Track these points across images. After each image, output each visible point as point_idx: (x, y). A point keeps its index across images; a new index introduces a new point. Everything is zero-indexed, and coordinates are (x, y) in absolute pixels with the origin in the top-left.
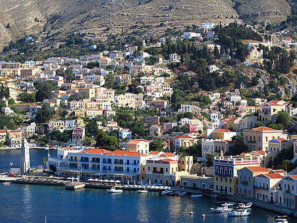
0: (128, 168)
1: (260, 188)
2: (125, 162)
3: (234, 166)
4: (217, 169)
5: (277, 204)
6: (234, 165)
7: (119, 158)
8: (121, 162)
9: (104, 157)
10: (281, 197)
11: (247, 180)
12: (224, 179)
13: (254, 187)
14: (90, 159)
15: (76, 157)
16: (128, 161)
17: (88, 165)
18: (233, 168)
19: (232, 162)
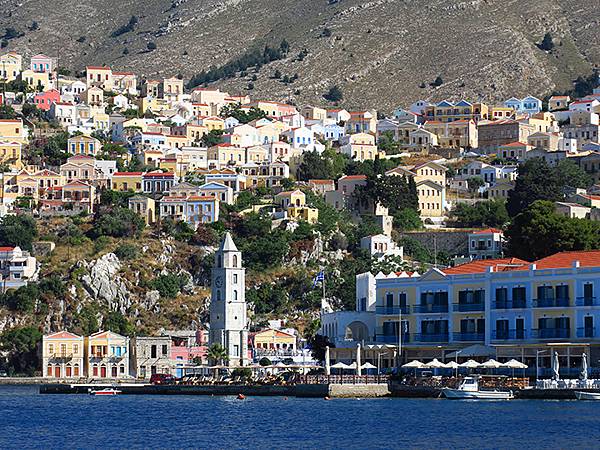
0: (589, 321)
2: (576, 293)
7: (555, 281)
8: (562, 295)
9: (500, 283)
14: (453, 299)
15: (403, 297)
16: (588, 288)
17: (447, 322)
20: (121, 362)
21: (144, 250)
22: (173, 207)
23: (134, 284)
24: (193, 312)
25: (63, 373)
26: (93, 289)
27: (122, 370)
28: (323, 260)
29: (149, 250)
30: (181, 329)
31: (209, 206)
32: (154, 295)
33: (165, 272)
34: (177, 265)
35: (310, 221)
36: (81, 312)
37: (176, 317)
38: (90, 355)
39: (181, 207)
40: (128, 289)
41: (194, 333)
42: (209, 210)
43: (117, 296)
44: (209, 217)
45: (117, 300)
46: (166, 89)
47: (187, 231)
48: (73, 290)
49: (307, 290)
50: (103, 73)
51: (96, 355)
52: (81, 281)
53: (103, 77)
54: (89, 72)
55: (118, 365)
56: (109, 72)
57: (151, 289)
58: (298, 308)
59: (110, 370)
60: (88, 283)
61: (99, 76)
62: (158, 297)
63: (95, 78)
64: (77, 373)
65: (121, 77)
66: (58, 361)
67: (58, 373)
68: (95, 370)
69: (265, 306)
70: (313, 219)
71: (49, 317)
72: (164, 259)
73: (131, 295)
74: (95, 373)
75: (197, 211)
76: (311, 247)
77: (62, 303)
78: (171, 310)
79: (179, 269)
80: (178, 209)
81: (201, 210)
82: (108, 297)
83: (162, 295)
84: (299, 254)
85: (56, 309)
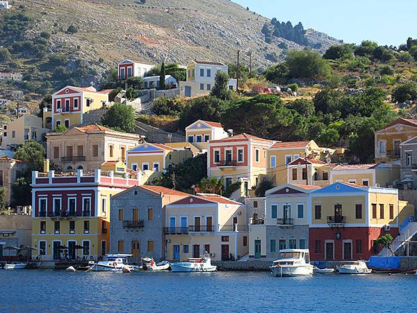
1: (184, 231)
3: (99, 188)
4: (43, 202)
5: (245, 259)
6: (97, 186)
10: (258, 242)
11: (143, 216)
12: (65, 225)
13: (165, 232)
18: (93, 194)
19: (92, 180)
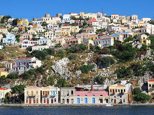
20: (55, 98)
21: (81, 56)
22: (97, 42)
23: (72, 68)
24: (91, 78)
25: (32, 102)
26: (55, 70)
27: (55, 101)
28: (150, 58)
29: (82, 56)
30: (86, 84)
31: (109, 41)
32: (79, 72)
33: (86, 64)
34: (91, 61)
35: (147, 44)
36: (48, 79)
37: (85, 80)
38: (43, 95)
39: (100, 42)
40: (69, 70)
41: (90, 86)
42: (109, 42)
43: (65, 73)
44: (109, 45)
45: (64, 75)
46: (132, 18)
47: (99, 50)
48: (48, 71)
49: (139, 69)
50: (116, 16)
51: (45, 95)
52: (51, 68)
53: (116, 17)
54: (112, 16)
55: (54, 99)
56: (118, 15)
57: (78, 70)
58: (135, 75)
59: (51, 101)
60: (53, 68)
61: (115, 16)
62: (81, 73)
63: (114, 17)
64: (37, 102)
65: (121, 16)
66: (30, 97)
67: (30, 102)
68: (45, 101)
69: (121, 75)
70: (148, 44)
71: (36, 81)
72: (87, 59)
73: (70, 73)
74: (45, 102)
75: (105, 43)
76: (145, 53)
77: (42, 76)
78: (84, 78)
79: (92, 63)
80: (98, 43)
81: (106, 42)
82: (61, 73)
83: (82, 72)
84: (140, 56)
85: (39, 78)
